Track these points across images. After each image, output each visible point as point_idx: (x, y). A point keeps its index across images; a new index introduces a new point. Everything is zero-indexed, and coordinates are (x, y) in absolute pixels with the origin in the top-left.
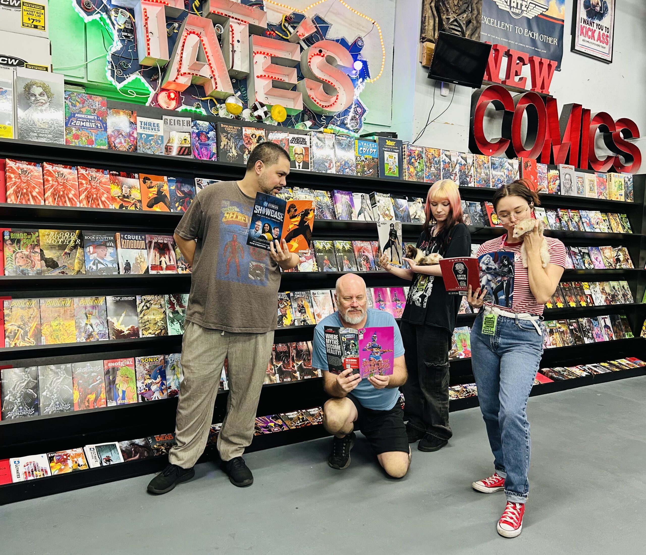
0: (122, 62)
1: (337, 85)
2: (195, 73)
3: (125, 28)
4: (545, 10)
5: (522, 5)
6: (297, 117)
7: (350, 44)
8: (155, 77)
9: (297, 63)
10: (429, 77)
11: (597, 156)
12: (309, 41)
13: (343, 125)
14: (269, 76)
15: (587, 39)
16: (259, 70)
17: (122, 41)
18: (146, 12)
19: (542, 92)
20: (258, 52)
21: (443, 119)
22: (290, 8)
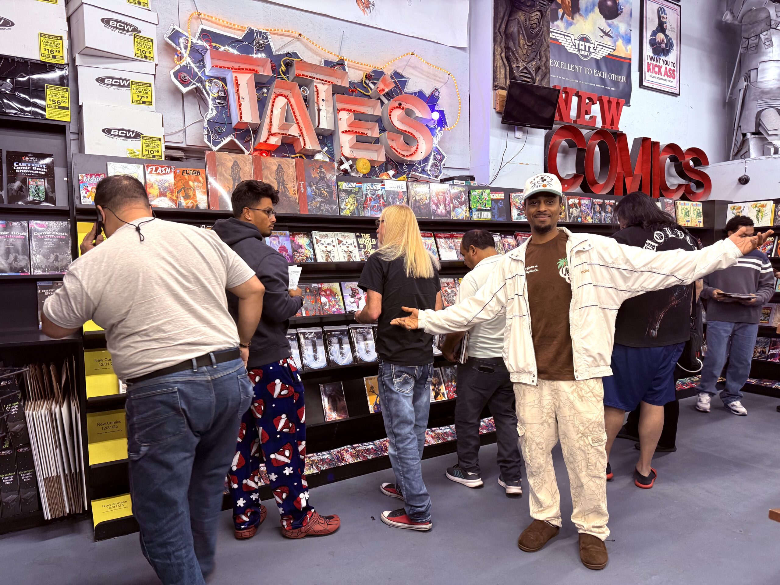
0: (217, 126)
1: (417, 134)
2: (284, 132)
3: (219, 96)
4: (612, 50)
5: (589, 47)
6: (380, 167)
7: (427, 96)
8: (248, 139)
9: (378, 118)
10: (503, 122)
11: (669, 186)
12: (389, 96)
13: (424, 171)
14: (352, 131)
15: (654, 75)
16: (343, 126)
17: (217, 108)
18: (237, 80)
19: (612, 128)
20: (342, 110)
21: (517, 160)
22: (370, 66)
